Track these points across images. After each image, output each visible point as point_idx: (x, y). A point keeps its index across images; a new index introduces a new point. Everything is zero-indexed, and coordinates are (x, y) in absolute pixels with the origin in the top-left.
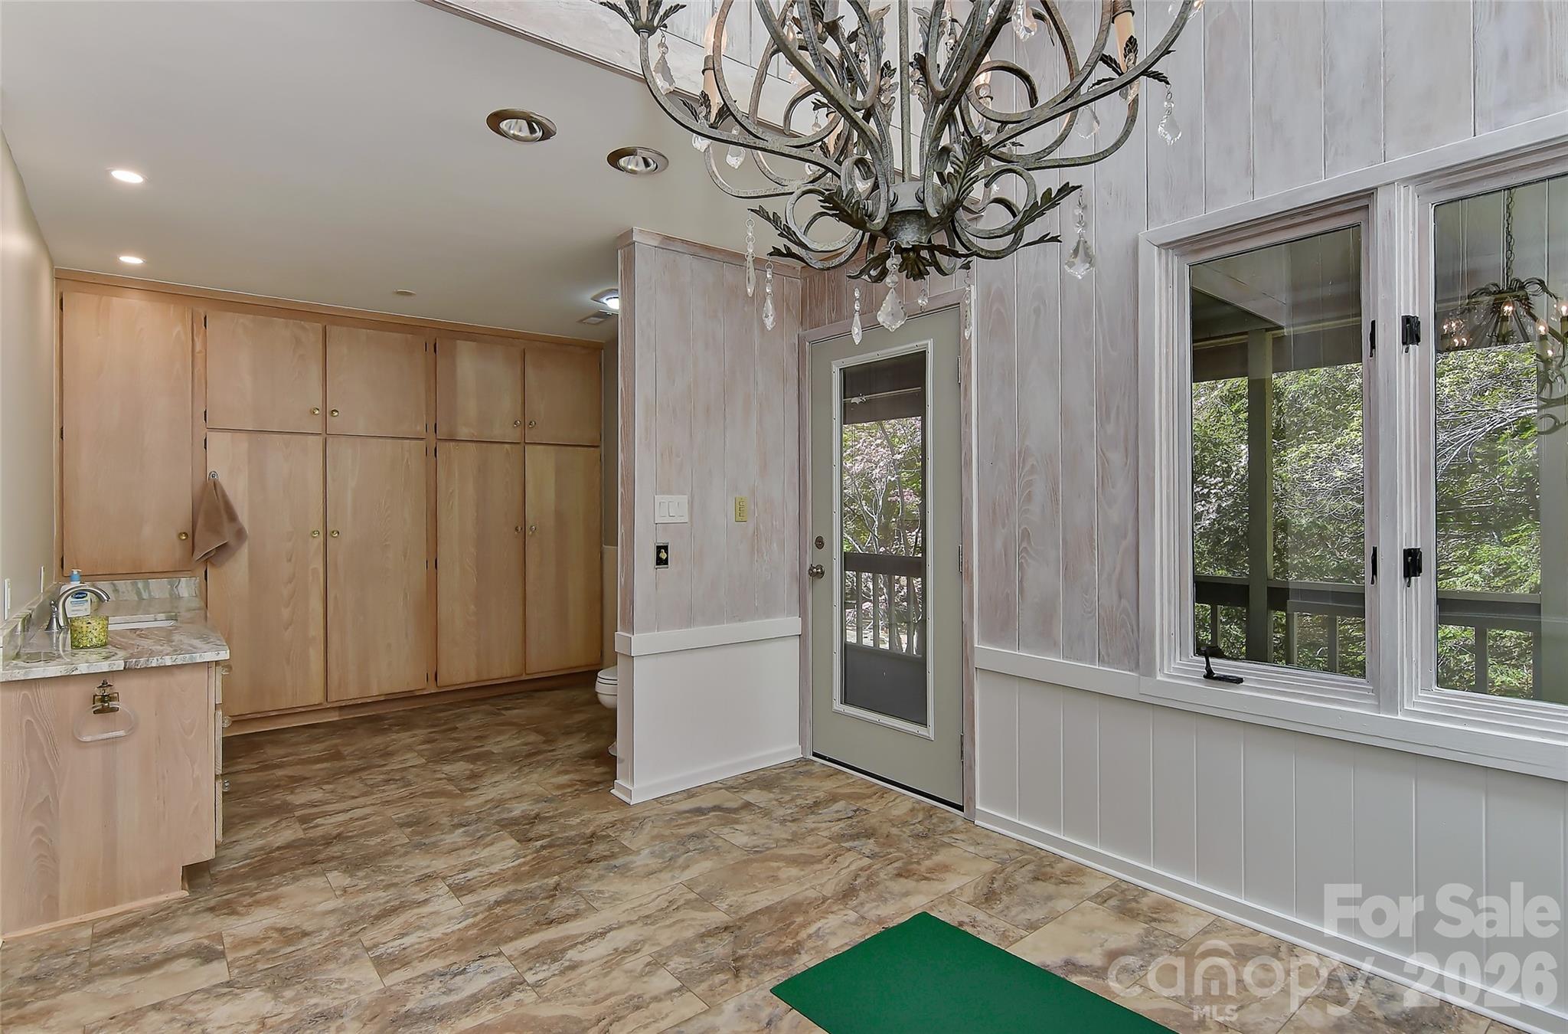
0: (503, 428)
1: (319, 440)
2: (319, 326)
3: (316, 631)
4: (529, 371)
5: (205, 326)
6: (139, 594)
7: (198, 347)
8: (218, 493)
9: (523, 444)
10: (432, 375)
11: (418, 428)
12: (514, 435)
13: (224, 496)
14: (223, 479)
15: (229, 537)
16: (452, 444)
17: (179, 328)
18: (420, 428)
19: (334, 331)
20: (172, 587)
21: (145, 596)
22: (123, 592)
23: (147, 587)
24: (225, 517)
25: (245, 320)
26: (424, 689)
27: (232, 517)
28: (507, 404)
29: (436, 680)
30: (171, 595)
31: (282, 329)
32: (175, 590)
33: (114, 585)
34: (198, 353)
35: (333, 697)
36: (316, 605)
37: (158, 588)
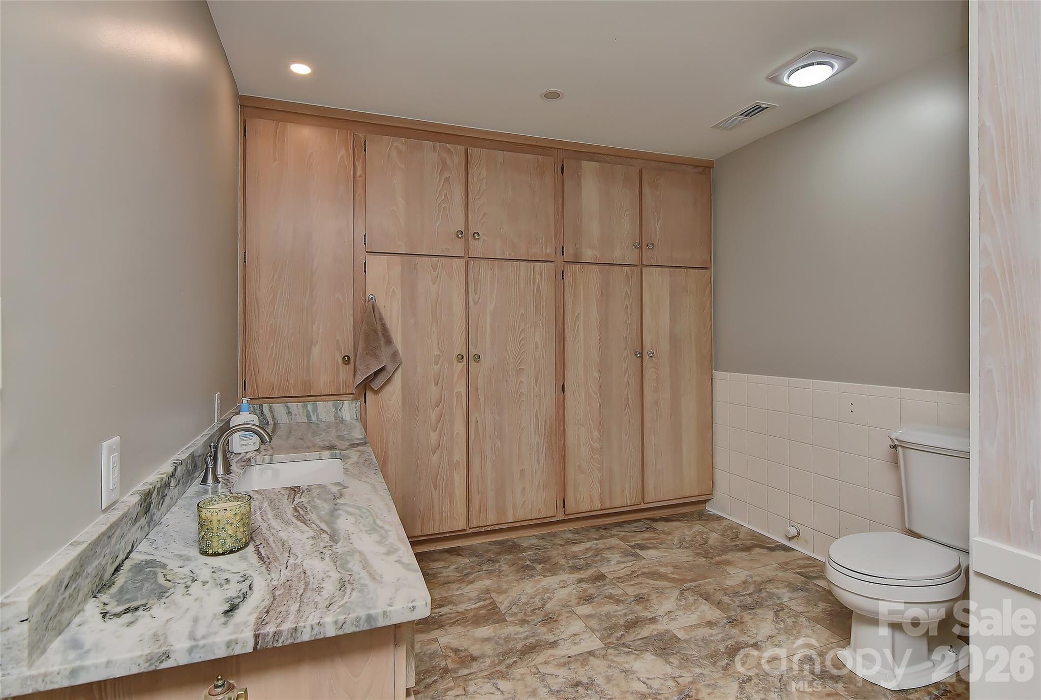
0: (622, 252)
1: (462, 262)
2: (461, 148)
3: (459, 456)
4: (646, 190)
5: (365, 151)
6: (308, 416)
7: (359, 172)
8: (376, 315)
9: (640, 265)
10: (560, 195)
11: (548, 251)
12: (631, 256)
13: (381, 319)
14: (381, 303)
15: (385, 361)
16: (578, 266)
17: (343, 152)
18: (549, 250)
19: (475, 152)
20: (336, 409)
21: (314, 419)
22: (296, 415)
23: (315, 409)
24: (382, 340)
25: (399, 143)
26: (555, 516)
27: (389, 341)
28: (626, 227)
29: (564, 507)
30: (335, 417)
31: (430, 153)
32: (339, 413)
33: (288, 407)
34: (359, 177)
35: (474, 523)
36: (460, 428)
37: (324, 410)
